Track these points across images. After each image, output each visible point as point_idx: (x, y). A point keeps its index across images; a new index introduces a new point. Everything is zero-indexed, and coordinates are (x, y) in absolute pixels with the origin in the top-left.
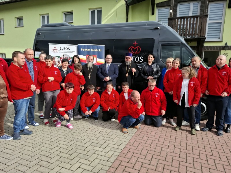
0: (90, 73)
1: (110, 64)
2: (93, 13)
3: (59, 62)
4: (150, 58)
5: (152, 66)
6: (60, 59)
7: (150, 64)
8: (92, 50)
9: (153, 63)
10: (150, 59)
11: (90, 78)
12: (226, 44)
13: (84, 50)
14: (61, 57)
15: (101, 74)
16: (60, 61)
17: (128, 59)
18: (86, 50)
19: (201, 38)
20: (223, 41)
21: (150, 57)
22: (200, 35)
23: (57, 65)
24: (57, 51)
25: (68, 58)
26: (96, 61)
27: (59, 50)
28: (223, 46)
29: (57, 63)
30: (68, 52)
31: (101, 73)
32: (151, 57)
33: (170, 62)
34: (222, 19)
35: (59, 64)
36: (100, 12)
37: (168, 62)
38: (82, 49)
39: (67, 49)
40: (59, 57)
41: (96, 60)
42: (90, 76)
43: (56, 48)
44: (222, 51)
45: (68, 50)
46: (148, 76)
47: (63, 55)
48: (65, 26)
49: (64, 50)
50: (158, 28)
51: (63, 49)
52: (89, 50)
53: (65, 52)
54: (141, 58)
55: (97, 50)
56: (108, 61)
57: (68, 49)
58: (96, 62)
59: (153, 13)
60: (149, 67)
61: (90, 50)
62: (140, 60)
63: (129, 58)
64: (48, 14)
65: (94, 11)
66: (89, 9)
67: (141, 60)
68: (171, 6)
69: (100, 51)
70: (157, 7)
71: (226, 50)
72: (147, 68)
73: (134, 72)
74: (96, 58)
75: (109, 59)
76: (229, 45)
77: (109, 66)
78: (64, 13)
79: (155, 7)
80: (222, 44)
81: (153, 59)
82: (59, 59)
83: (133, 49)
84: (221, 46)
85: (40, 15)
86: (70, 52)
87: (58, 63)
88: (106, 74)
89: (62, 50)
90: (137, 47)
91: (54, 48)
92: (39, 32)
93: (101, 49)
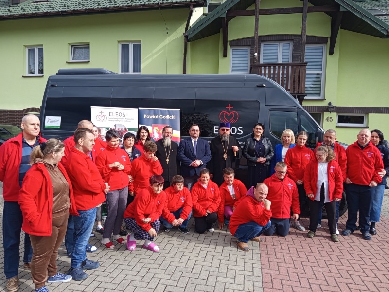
0: (168, 154)
1: (197, 140)
2: (125, 48)
4: (259, 131)
5: (262, 141)
7: (258, 139)
8: (161, 117)
9: (262, 137)
10: (257, 132)
11: (168, 162)
12: (330, 104)
13: (148, 117)
14: (111, 129)
15: (184, 156)
17: (225, 131)
18: (151, 117)
19: (300, 95)
20: (325, 100)
21: (257, 129)
22: (298, 92)
24: (105, 119)
27: (108, 116)
28: (326, 107)
30: (123, 120)
31: (185, 154)
32: (260, 129)
33: (289, 137)
34: (321, 68)
36: (137, 48)
37: (286, 137)
38: (145, 116)
39: (120, 115)
42: (167, 160)
43: (103, 114)
44: (325, 113)
45: (122, 117)
46: (258, 157)
47: (115, 126)
48: (104, 74)
49: (115, 117)
50: (264, 85)
51: (115, 115)
52: (157, 117)
53: (118, 120)
54: (240, 129)
55: (168, 117)
56: (194, 134)
57: (123, 114)
59: (225, 55)
60: (258, 144)
61: (159, 117)
62: (238, 131)
63: (227, 130)
64: (42, 45)
65: (128, 46)
66: (119, 42)
67: (240, 132)
68: (255, 46)
69: (173, 118)
70: (231, 46)
71: (330, 112)
72: (254, 145)
75: (196, 132)
76: (333, 104)
78: (72, 46)
79: (228, 46)
80: (325, 104)
81: (262, 131)
83: (226, 116)
84: (324, 107)
85: (26, 46)
86: (129, 120)
88: (193, 155)
89: (112, 117)
90: (232, 113)
91: (100, 114)
92: (53, 83)
93: (174, 115)
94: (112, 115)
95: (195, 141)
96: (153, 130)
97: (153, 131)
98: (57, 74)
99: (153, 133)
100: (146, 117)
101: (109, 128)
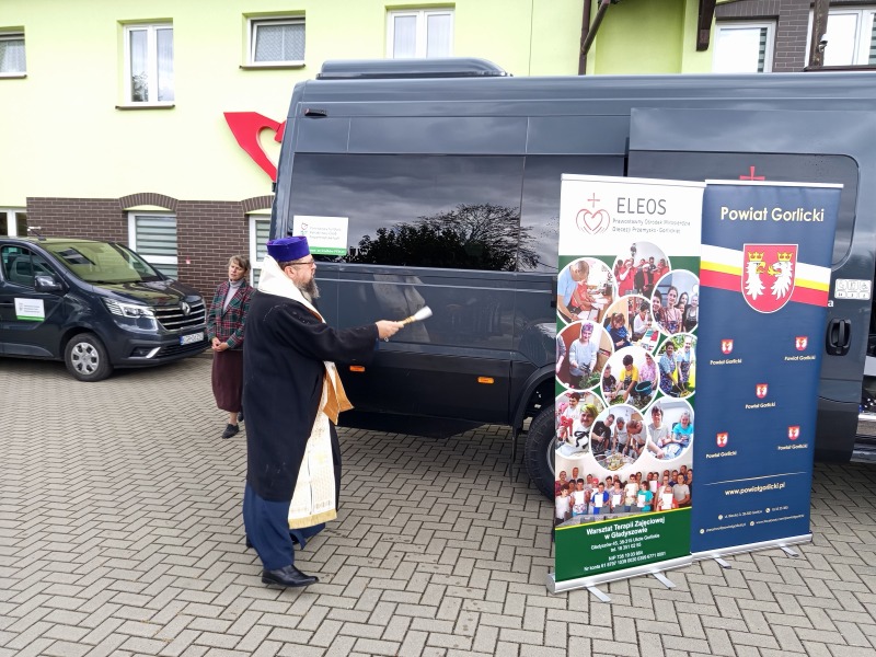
3: (607, 292)
6: (617, 274)
8: (777, 215)
14: (620, 262)
16: (615, 285)
18: (744, 215)
23: (595, 313)
25: (656, 263)
26: (792, 279)
27: (614, 214)
29: (600, 301)
30: (657, 227)
35: (606, 306)
38: (724, 211)
39: (651, 206)
40: (608, 260)
41: (793, 272)
43: (599, 206)
45: (656, 217)
47: (633, 250)
49: (636, 217)
51: (634, 207)
52: (762, 215)
53: (644, 226)
55: (799, 215)
57: (660, 206)
58: (791, 287)
61: (769, 215)
69: (815, 217)
74: (793, 261)
78: (252, 22)
82: (612, 272)
86: (676, 227)
87: (605, 301)
89: (627, 216)
91: (588, 206)
92: (316, 104)
93: (822, 205)
94: (624, 209)
96: (746, 265)
97: (745, 270)
98: (319, 78)
99: (746, 276)
100: (727, 216)
101: (615, 257)
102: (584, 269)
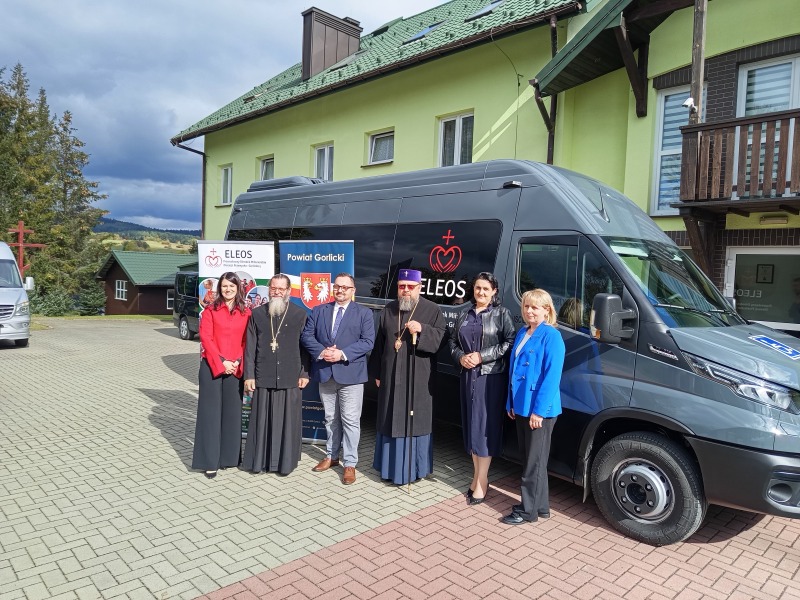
1: (346, 306)
2: (449, 127)
4: (482, 292)
7: (478, 311)
8: (318, 258)
10: (479, 295)
11: (274, 349)
13: (294, 258)
17: (407, 289)
18: (300, 258)
21: (479, 288)
24: (220, 262)
25: (247, 282)
26: (329, 292)
27: (224, 258)
30: (248, 264)
32: (486, 289)
37: (528, 306)
38: (289, 256)
39: (244, 254)
41: (329, 289)
42: (274, 345)
43: (216, 255)
45: (246, 259)
49: (235, 259)
50: (515, 183)
51: (234, 255)
52: (310, 258)
53: (240, 264)
54: (462, 285)
55: (331, 258)
57: (249, 254)
58: (328, 296)
59: (642, 112)
61: (313, 258)
62: (457, 291)
63: (411, 287)
64: (333, 142)
65: (454, 122)
67: (461, 293)
68: (693, 82)
69: (339, 258)
70: (658, 88)
73: (419, 334)
74: (328, 282)
77: (344, 311)
78: (374, 137)
79: (651, 90)
81: (491, 293)
85: (315, 146)
86: (257, 264)
88: (329, 337)
89: (231, 259)
90: (451, 249)
91: (211, 254)
92: (238, 206)
93: (342, 252)
94: (230, 255)
95: (341, 309)
96: (302, 284)
97: (302, 286)
98: (248, 191)
99: (303, 290)
100: (290, 259)
102: (210, 283)
